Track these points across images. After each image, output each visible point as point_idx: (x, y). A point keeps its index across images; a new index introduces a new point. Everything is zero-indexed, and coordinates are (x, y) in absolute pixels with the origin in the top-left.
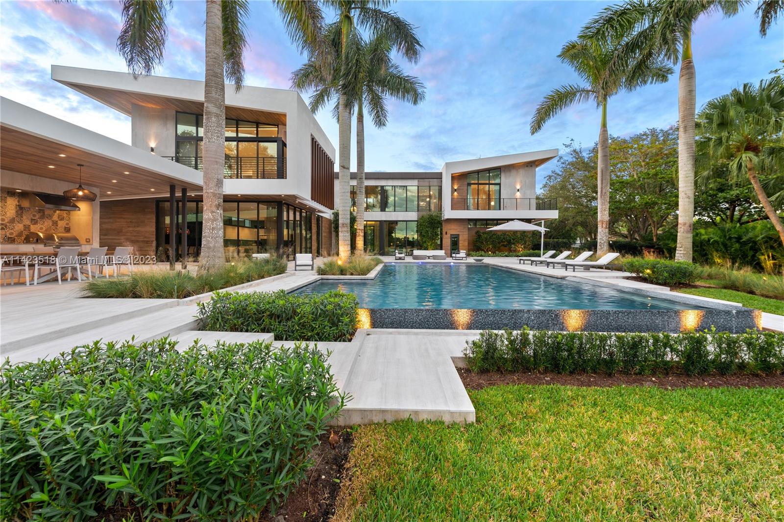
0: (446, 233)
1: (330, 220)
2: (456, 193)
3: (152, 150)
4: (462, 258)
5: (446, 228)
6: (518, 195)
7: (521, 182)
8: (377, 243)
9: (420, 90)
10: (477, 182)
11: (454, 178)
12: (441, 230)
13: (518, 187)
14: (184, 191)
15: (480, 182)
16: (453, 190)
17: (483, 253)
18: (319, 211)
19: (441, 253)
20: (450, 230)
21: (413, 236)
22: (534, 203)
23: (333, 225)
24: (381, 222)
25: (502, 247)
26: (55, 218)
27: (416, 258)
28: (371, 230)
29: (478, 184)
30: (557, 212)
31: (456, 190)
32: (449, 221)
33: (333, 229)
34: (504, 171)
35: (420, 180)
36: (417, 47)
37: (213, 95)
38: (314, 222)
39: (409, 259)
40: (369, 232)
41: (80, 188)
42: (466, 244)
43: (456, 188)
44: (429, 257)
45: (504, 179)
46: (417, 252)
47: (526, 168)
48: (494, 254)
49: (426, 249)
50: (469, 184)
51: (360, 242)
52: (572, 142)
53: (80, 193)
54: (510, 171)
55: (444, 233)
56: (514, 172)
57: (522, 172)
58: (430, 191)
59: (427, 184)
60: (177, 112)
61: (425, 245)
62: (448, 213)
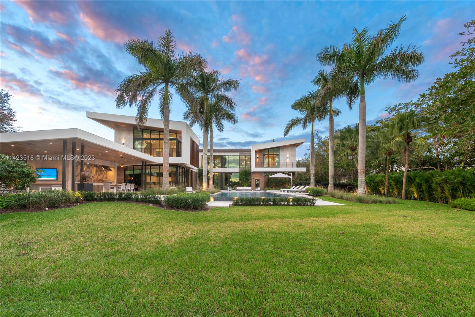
0: (253, 179)
1: (196, 172)
2: (258, 159)
3: (123, 144)
4: (259, 190)
5: (253, 176)
6: (288, 160)
7: (289, 154)
8: (220, 184)
9: (236, 119)
10: (268, 154)
11: (256, 152)
12: (251, 177)
13: (288, 156)
14: (146, 163)
15: (269, 154)
16: (256, 158)
17: (270, 188)
18: (192, 169)
19: (250, 188)
20: (255, 177)
21: (237, 180)
22: (295, 164)
23: (198, 175)
24: (222, 173)
25: (280, 186)
26: (104, 174)
27: (237, 190)
28: (217, 177)
29: (269, 155)
30: (305, 168)
31: (258, 158)
32: (254, 172)
33: (198, 177)
34: (281, 148)
35: (241, 153)
36: (235, 106)
37: (167, 137)
38: (190, 173)
39: (235, 191)
40: (216, 178)
41: (122, 165)
42: (263, 184)
43: (258, 156)
44: (244, 190)
45: (281, 153)
46: (238, 188)
47: (292, 147)
48: (276, 189)
49: (243, 186)
50: (264, 155)
51: (211, 183)
52: (317, 133)
53: (122, 166)
54: (284, 148)
55: (252, 179)
56: (286, 149)
57: (289, 149)
58: (245, 158)
59: (244, 155)
60: (134, 128)
61: (243, 184)
62: (254, 169)
